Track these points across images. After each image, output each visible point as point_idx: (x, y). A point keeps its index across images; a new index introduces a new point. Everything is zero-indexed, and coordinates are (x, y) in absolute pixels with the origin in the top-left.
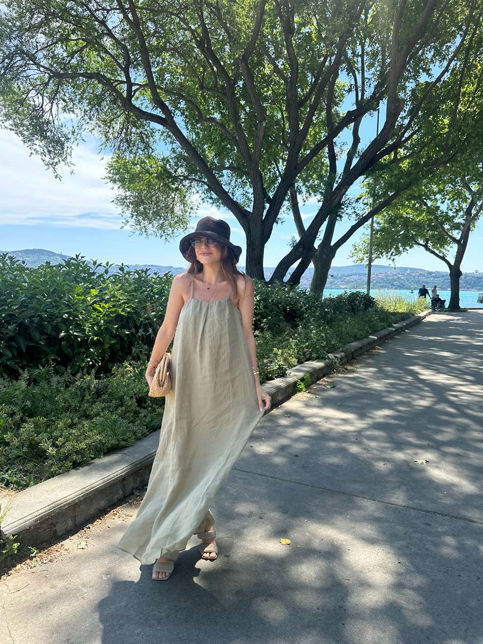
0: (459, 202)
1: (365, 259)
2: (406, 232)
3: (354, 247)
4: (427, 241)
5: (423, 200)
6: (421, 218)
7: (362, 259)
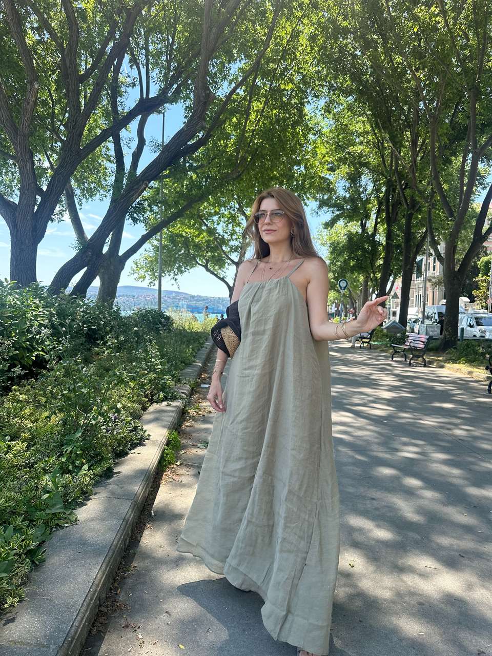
0: (233, 225)
1: (148, 277)
2: (187, 252)
3: (136, 264)
4: (207, 261)
5: (202, 220)
6: (200, 238)
7: (144, 277)
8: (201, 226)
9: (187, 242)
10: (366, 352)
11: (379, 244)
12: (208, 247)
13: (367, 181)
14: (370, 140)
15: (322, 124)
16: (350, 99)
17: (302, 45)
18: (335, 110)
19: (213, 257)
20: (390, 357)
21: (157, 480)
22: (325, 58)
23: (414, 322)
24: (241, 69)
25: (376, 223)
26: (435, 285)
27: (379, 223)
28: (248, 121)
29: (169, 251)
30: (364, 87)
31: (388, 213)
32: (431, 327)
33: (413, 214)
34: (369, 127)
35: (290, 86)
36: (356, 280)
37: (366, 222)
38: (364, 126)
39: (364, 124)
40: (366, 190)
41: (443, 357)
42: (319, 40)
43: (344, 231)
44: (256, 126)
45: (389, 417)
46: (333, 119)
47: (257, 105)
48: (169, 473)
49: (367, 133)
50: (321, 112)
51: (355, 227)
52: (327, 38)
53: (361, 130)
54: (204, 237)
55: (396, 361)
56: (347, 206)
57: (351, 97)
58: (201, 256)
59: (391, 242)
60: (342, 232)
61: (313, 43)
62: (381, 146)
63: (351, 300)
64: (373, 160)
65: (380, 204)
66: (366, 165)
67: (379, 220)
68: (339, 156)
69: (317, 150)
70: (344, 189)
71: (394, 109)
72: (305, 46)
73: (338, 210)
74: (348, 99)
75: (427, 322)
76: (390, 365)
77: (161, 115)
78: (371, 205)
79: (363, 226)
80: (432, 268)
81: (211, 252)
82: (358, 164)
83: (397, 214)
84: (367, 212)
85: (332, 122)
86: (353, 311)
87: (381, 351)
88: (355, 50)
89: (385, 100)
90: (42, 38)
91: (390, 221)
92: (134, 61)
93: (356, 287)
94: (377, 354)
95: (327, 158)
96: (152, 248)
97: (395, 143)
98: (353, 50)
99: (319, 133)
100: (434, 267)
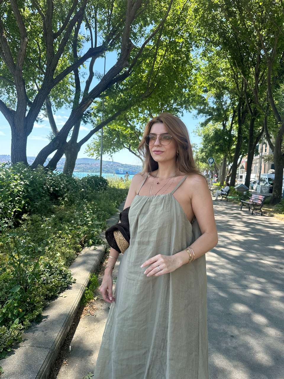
1: (95, 155)
2: (118, 140)
3: (88, 146)
4: (130, 146)
5: (128, 121)
6: (126, 132)
7: (93, 155)
8: (127, 124)
9: (118, 134)
10: (224, 204)
11: (234, 136)
12: (131, 137)
13: (227, 98)
14: (229, 73)
15: (201, 63)
16: (218, 48)
17: (189, 15)
18: (209, 55)
19: (134, 143)
20: (239, 208)
21: (79, 315)
22: (204, 22)
23: (253, 183)
24: (152, 30)
25: (232, 123)
26: (266, 160)
27: (234, 123)
28: (156, 62)
29: (108, 139)
30: (227, 40)
31: (239, 118)
32: (264, 187)
33: (255, 119)
34: (229, 65)
35: (182, 40)
36: (219, 157)
37: (226, 123)
38: (226, 64)
39: (226, 63)
40: (226, 104)
41: (273, 208)
42: (200, 12)
43: (212, 128)
44: (160, 65)
45: (241, 257)
46: (207, 60)
47: (161, 52)
48: (88, 308)
49: (228, 69)
50: (200, 56)
51: (219, 126)
52: (205, 10)
53: (224, 68)
54: (128, 131)
55: (244, 211)
56: (214, 113)
57: (218, 47)
58: (126, 142)
59: (240, 135)
60: (211, 128)
61: (196, 13)
62: (236, 77)
63: (215, 168)
64: (231, 85)
65: (234, 112)
66: (226, 88)
67: (234, 122)
68: (210, 83)
69: (197, 79)
70: (213, 103)
71: (245, 54)
72: (191, 15)
73: (209, 115)
74: (217, 48)
75: (262, 184)
76: (239, 214)
77: (104, 58)
78: (229, 113)
79: (224, 125)
80: (265, 151)
81: (133, 140)
82: (221, 88)
83: (245, 118)
84: (226, 117)
85: (207, 62)
86: (217, 175)
87: (234, 203)
88: (222, 17)
89: (239, 49)
90: (34, 12)
91: (240, 122)
92: (88, 26)
93: (218, 161)
94: (231, 205)
95: (203, 84)
96: (98, 138)
97: (245, 75)
98: (220, 18)
99: (198, 69)
100: (266, 149)
